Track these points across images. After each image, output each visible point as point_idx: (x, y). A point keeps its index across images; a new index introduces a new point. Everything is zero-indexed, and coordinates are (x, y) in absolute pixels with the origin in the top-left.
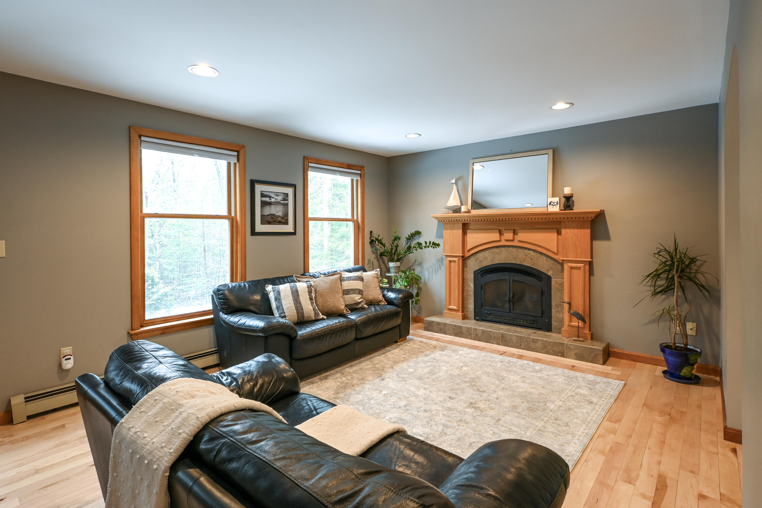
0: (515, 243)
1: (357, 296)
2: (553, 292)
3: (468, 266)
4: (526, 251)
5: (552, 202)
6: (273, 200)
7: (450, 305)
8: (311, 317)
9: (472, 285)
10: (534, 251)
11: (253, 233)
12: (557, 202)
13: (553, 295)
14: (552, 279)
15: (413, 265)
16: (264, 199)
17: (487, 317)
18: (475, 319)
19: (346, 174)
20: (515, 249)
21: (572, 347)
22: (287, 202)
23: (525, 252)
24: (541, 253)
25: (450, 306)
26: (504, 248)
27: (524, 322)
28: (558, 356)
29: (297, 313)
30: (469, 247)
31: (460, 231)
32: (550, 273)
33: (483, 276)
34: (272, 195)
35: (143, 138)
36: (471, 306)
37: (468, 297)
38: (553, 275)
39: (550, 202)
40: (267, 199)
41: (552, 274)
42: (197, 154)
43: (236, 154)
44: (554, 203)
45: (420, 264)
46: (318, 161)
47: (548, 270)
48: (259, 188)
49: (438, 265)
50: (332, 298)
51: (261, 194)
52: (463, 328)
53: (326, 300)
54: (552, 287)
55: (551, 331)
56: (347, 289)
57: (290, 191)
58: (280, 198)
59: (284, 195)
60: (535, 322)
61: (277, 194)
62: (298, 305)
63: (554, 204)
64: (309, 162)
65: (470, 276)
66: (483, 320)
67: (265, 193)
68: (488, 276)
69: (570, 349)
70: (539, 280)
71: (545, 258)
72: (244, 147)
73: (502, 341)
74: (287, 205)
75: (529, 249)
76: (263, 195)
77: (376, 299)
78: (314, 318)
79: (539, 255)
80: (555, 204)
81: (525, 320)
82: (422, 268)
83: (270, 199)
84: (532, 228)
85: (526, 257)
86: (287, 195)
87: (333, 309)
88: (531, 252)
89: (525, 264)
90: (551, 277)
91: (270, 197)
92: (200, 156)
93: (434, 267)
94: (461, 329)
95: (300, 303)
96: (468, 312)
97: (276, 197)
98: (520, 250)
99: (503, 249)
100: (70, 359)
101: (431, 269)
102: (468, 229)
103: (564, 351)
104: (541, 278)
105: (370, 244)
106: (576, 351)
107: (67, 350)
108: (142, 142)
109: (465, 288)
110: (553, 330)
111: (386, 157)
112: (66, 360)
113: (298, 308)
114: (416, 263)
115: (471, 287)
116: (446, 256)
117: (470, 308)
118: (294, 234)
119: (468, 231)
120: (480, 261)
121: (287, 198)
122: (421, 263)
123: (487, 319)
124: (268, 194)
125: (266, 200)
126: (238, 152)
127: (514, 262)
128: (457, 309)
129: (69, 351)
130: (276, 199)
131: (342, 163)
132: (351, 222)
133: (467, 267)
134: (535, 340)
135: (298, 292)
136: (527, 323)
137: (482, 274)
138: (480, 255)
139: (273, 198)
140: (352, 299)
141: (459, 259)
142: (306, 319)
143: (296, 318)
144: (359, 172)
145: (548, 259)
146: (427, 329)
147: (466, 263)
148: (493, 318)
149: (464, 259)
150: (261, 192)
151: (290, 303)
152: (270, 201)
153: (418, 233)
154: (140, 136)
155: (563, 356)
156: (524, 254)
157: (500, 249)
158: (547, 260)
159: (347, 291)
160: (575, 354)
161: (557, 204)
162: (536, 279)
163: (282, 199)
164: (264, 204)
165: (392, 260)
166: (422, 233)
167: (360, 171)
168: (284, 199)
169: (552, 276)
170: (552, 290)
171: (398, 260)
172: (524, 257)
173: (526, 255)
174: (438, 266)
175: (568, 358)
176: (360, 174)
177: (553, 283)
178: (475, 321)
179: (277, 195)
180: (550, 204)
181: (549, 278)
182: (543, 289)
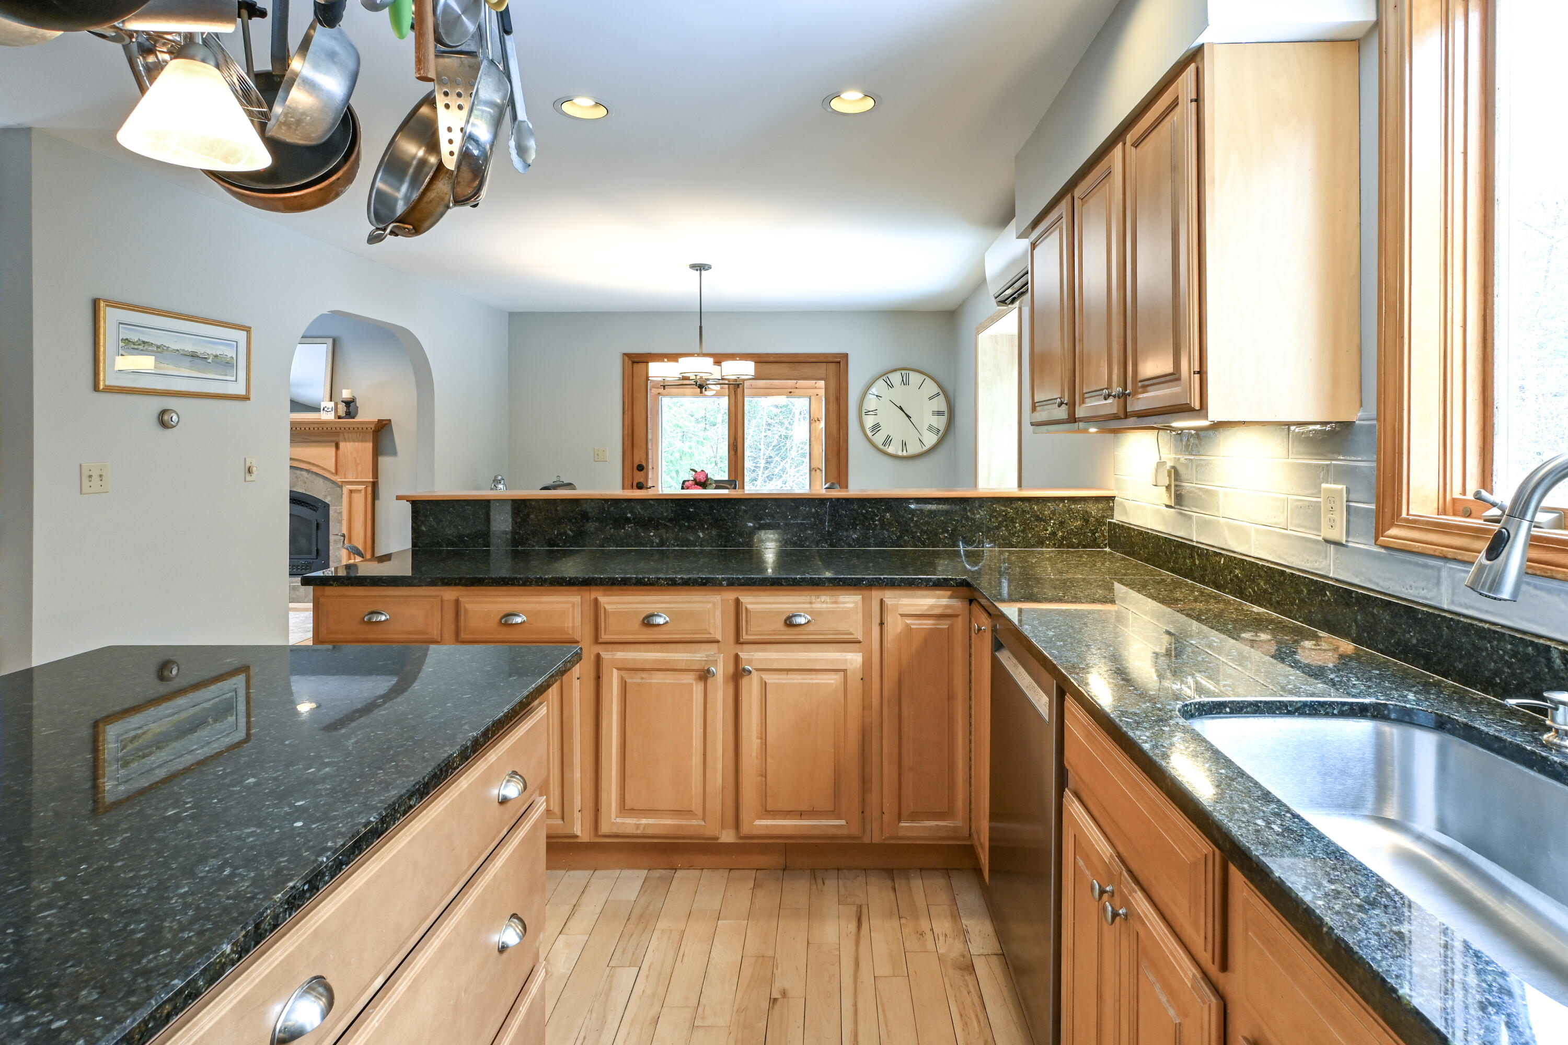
2: (331, 524)
4: (298, 472)
5: (326, 407)
10: (308, 471)
13: (331, 527)
14: (330, 508)
24: (317, 474)
32: (327, 501)
41: (331, 502)
47: (325, 496)
54: (330, 518)
60: (307, 566)
63: (328, 410)
70: (319, 511)
71: (321, 480)
75: (301, 469)
79: (314, 477)
80: (333, 410)
84: (305, 441)
88: (304, 473)
90: (328, 505)
104: (319, 508)
136: (298, 569)
145: (326, 482)
158: (324, 483)
161: (335, 410)
162: (311, 508)
169: (329, 503)
170: (330, 522)
172: (296, 480)
173: (298, 477)
177: (331, 512)
180: (324, 409)
181: (326, 506)
182: (319, 521)
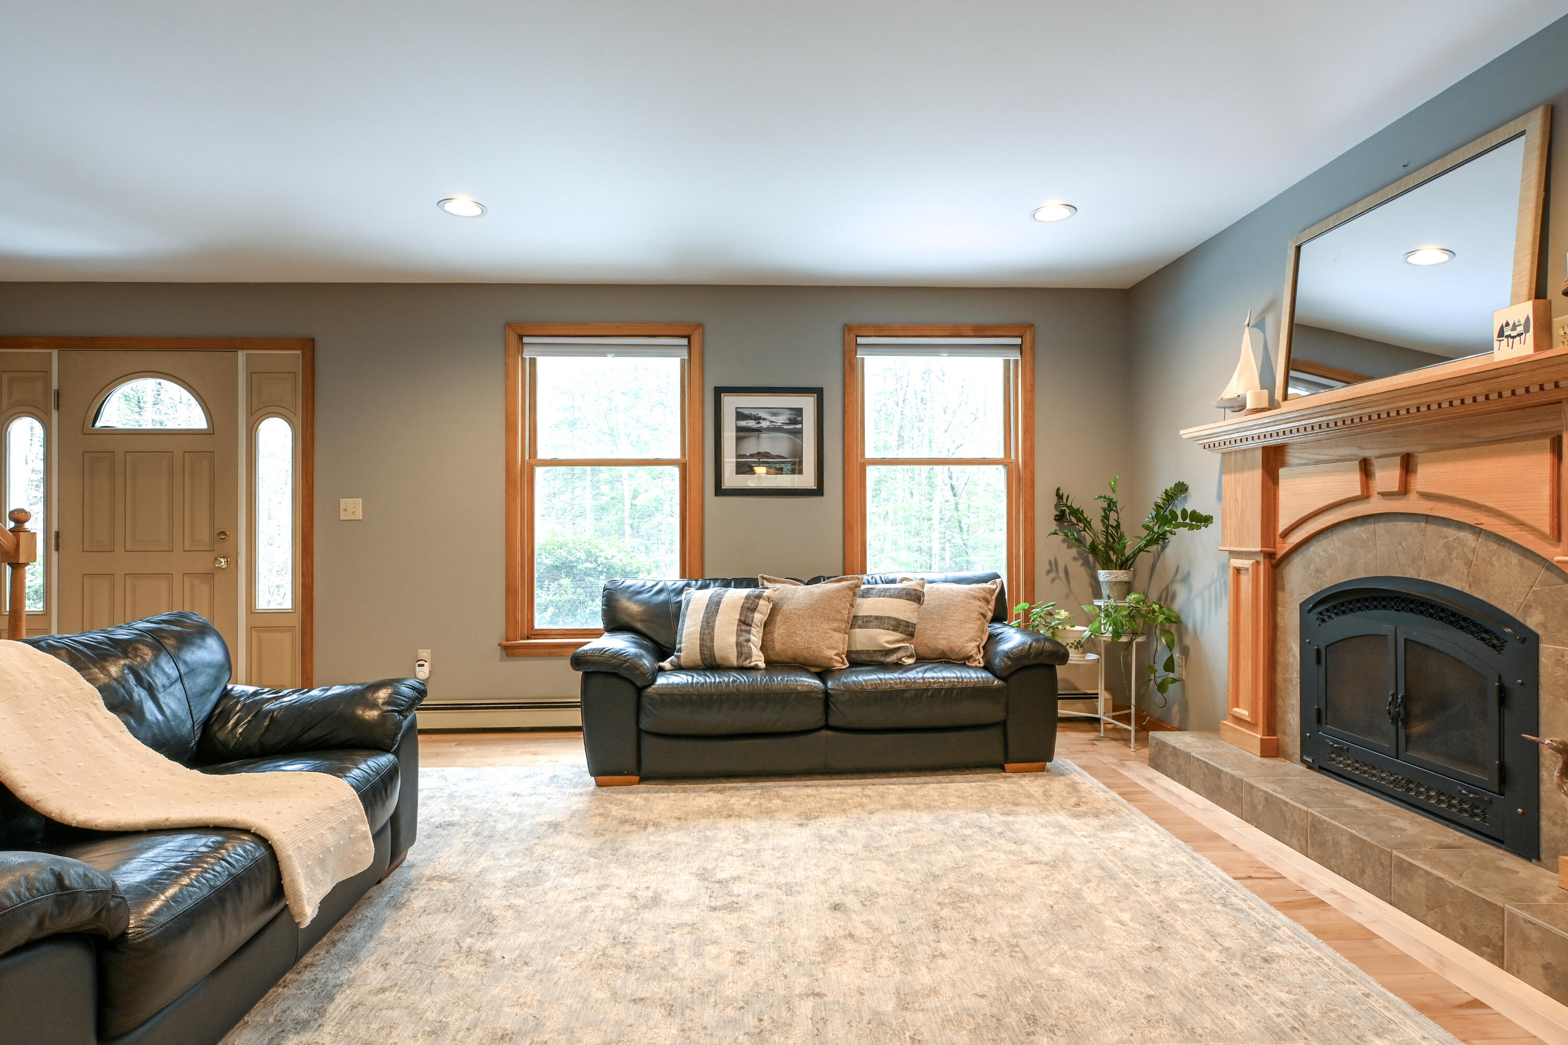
0: (1412, 504)
1: (887, 634)
2: (1545, 699)
3: (1288, 587)
4: (1451, 532)
5: (1507, 324)
6: (764, 424)
7: (1238, 706)
8: (728, 658)
9: (1295, 647)
10: (1476, 530)
11: (720, 491)
12: (1528, 318)
13: (1543, 711)
14: (1542, 646)
15: (1173, 582)
16: (743, 423)
17: (1333, 760)
18: (1303, 761)
19: (975, 351)
20: (1415, 525)
21: (1535, 935)
22: (799, 426)
23: (1446, 537)
24: (1501, 540)
25: (1236, 709)
26: (1382, 525)
27: (1439, 801)
28: (1482, 954)
29: (701, 646)
30: (1283, 523)
31: (1256, 476)
32: (1533, 621)
33: (1323, 620)
34: (763, 414)
35: (526, 340)
36: (1292, 718)
37: (1286, 688)
38: (1546, 628)
39: (1502, 328)
40: (752, 424)
41: (1544, 626)
42: (611, 353)
43: (685, 341)
44: (1514, 328)
45: (1186, 579)
46: (880, 331)
47: (1528, 607)
48: (731, 403)
49: (1222, 580)
50: (808, 627)
51: (737, 413)
52: (1223, 777)
53: (793, 633)
54: (1543, 679)
55: (1539, 859)
56: (866, 616)
57: (807, 404)
58: (781, 420)
59: (789, 412)
60: (1477, 808)
61: (774, 412)
62: (706, 632)
63: (1514, 334)
64: (857, 336)
65: (1291, 619)
66: (1322, 769)
67: (746, 412)
68: (1337, 619)
69: (1526, 939)
70: (1494, 646)
71: (1514, 558)
72: (700, 326)
73: (1313, 846)
74: (799, 432)
75: (1460, 525)
76: (740, 416)
77: (957, 649)
78: (735, 663)
79: (1494, 546)
80: (1520, 329)
81: (1443, 794)
82: (1190, 590)
83: (759, 423)
84: (1466, 441)
85: (1450, 554)
86: (799, 411)
87: (805, 653)
88: (1468, 537)
89: (1443, 580)
90: (1536, 637)
91: (758, 419)
92: (618, 354)
93: (1213, 588)
94: (1219, 777)
95: (713, 628)
96: (1284, 733)
97: (773, 419)
98: (1431, 529)
99: (1380, 527)
100: (423, 665)
101: (1206, 594)
102: (1283, 464)
103: (1502, 939)
104: (1498, 639)
105: (1055, 523)
106: (1549, 957)
107: (424, 654)
108: (525, 346)
109: (1280, 658)
110: (1543, 856)
111: (1122, 291)
112: (419, 666)
113: (705, 637)
114: (1179, 577)
115: (1294, 656)
116: (1231, 552)
117: (1292, 722)
118: (818, 491)
119: (1282, 472)
120: (1317, 571)
121: (799, 419)
122: (1189, 574)
123: (1332, 765)
124: (754, 412)
125: (749, 425)
126: (689, 337)
127: (1411, 574)
128: (1248, 719)
129: (426, 655)
130: (771, 422)
131: (956, 327)
132: (1001, 467)
133: (1283, 589)
134: (1405, 865)
135: (719, 606)
136: (1451, 806)
137: (1321, 613)
138: (1316, 550)
139: (764, 419)
140: (871, 639)
141: (1258, 563)
142: (719, 661)
143: (698, 656)
144: (1018, 341)
145: (1528, 563)
146: (1156, 763)
147: (1282, 578)
148: (1348, 765)
149: (1274, 562)
150: (738, 410)
151: (695, 625)
152: (759, 426)
153: (1181, 488)
154: (521, 337)
155: (1498, 958)
156: (1441, 542)
157: (1371, 527)
158: (1521, 565)
159: (865, 619)
160: (1547, 967)
161: (1527, 330)
162: (1483, 639)
163: (788, 422)
164: (742, 433)
165: (1107, 564)
166: (1190, 490)
167: (1021, 337)
168: (793, 421)
169: (1540, 632)
170: (1541, 692)
171: (1124, 565)
172: (1444, 554)
173: (1449, 548)
174: (1221, 584)
175: (1517, 973)
176: (1020, 346)
177: (1543, 660)
178: (1303, 768)
179: (774, 414)
180: (1501, 334)
181: (1530, 640)
182: (1506, 681)
